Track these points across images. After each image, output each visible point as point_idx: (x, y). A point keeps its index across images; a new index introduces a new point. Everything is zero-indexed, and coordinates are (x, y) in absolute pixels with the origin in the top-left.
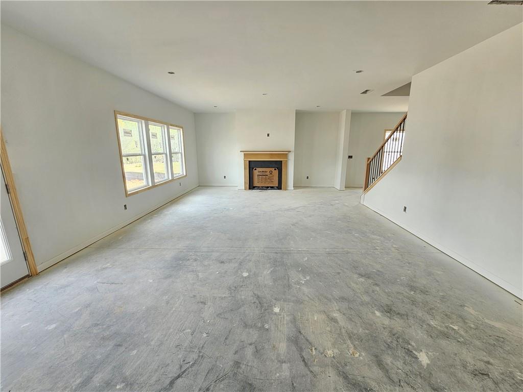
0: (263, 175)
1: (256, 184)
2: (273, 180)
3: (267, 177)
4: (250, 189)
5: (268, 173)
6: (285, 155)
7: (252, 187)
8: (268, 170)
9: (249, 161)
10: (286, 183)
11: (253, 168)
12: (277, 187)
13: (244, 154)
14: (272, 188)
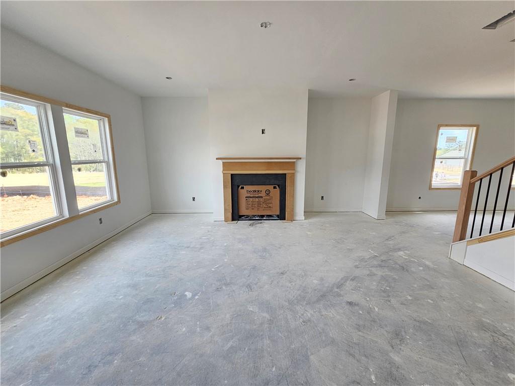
0: (256, 196)
1: (243, 211)
2: (271, 205)
3: (261, 200)
4: (233, 219)
5: (263, 194)
6: (291, 164)
7: (236, 215)
8: (263, 188)
9: (232, 175)
10: (293, 210)
11: (238, 186)
12: (278, 216)
13: (223, 163)
14: (270, 217)
